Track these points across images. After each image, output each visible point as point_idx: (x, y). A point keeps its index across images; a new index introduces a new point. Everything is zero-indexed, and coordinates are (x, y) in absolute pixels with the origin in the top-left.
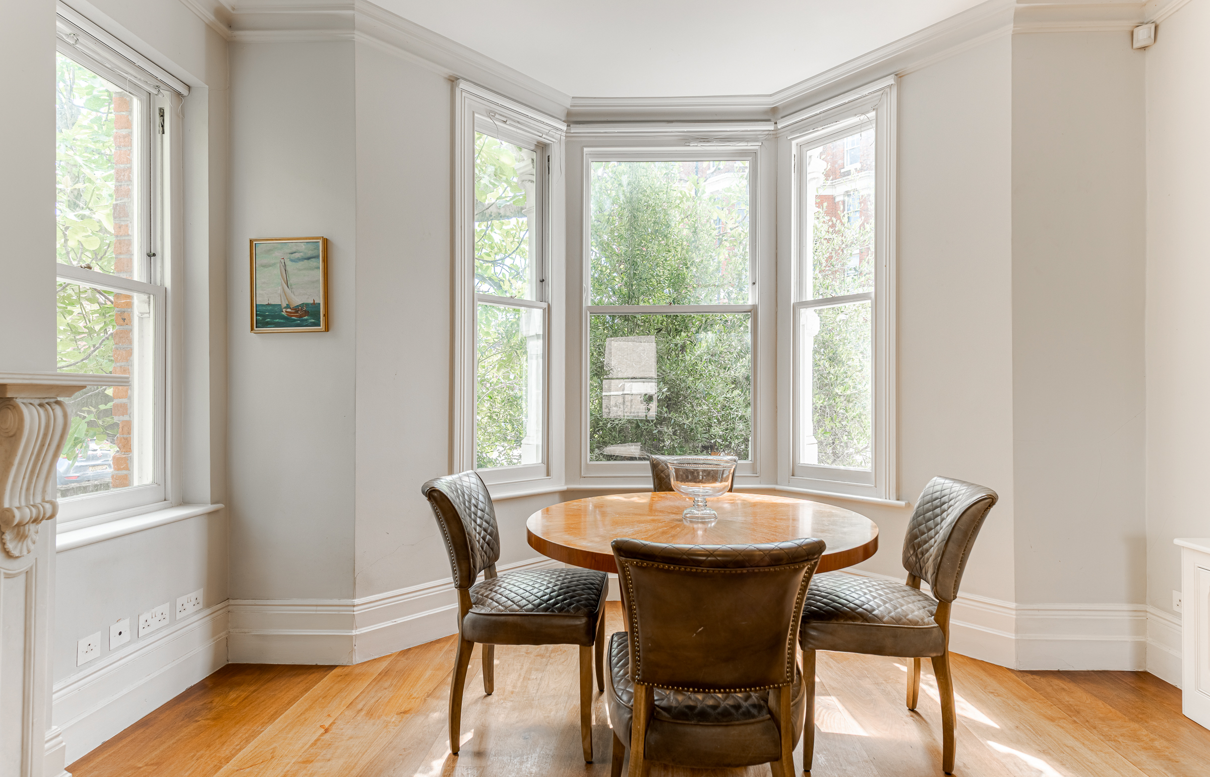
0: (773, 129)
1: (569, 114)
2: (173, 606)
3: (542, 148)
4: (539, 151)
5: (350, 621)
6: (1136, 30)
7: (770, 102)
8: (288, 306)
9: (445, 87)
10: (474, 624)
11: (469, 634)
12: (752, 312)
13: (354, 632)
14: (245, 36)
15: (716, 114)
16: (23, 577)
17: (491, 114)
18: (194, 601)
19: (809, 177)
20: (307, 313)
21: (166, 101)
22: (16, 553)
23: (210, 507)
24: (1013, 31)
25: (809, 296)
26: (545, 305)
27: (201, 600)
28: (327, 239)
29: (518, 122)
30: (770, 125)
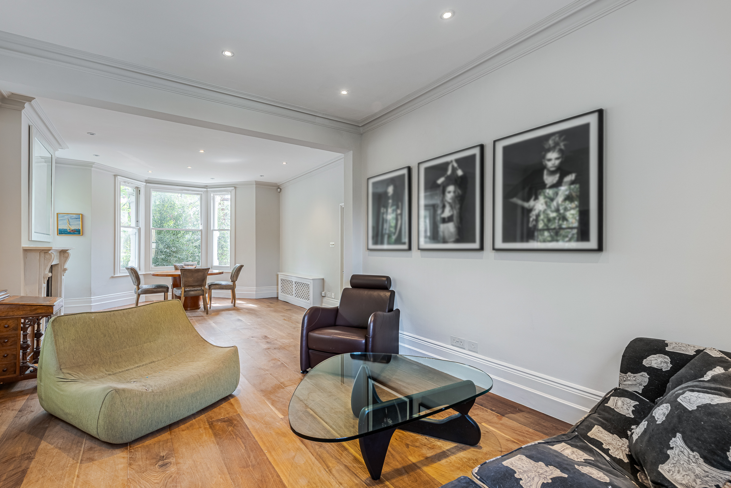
1: (146, 180)
3: (138, 189)
4: (136, 189)
5: (91, 302)
7: (206, 185)
8: (69, 229)
9: (113, 177)
10: (141, 291)
11: (139, 293)
12: (201, 231)
13: (92, 304)
15: (191, 185)
17: (125, 182)
19: (216, 201)
20: (76, 231)
25: (216, 228)
26: (138, 227)
28: (82, 214)
29: (132, 183)
30: (206, 189)
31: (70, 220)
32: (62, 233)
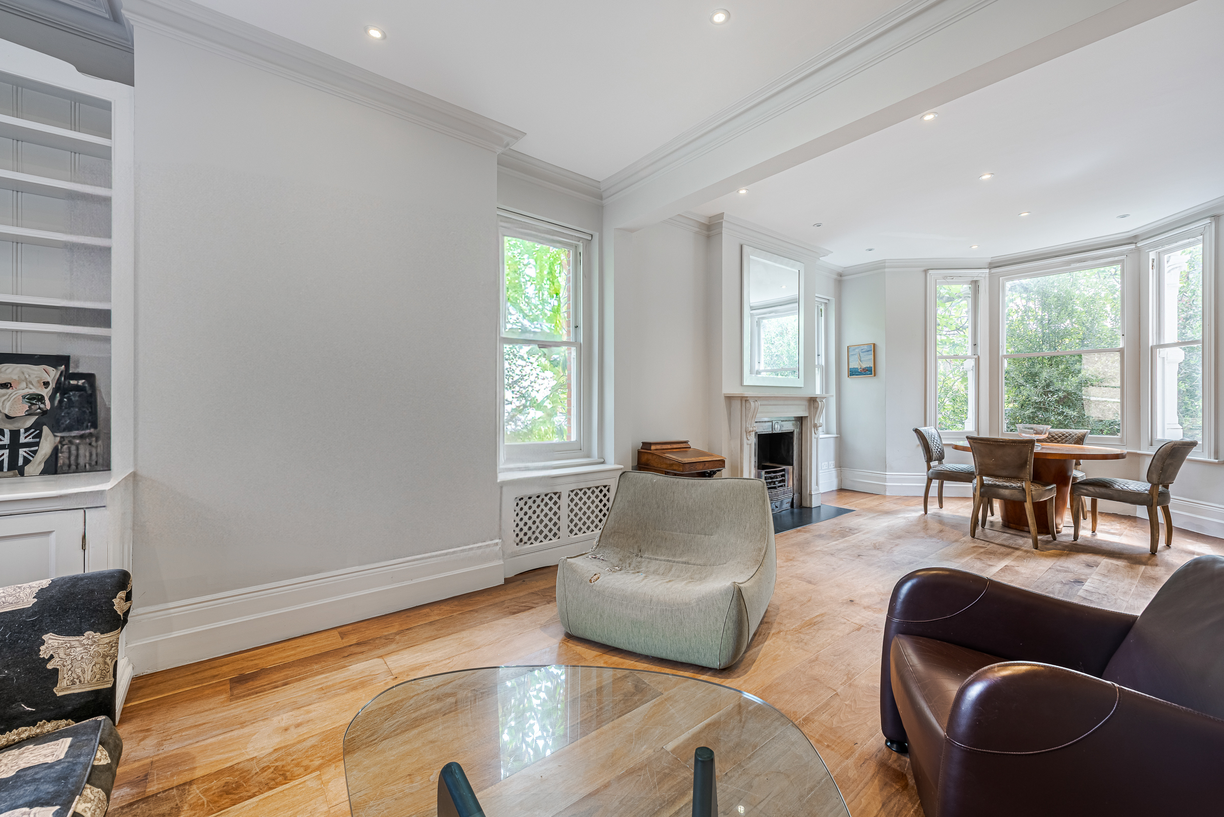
0: (1135, 247)
1: (990, 263)
2: (828, 464)
3: (975, 283)
4: (973, 284)
5: (885, 480)
7: (1133, 234)
8: (860, 368)
9: (923, 275)
10: (932, 473)
11: (930, 476)
12: (1121, 351)
13: (886, 484)
14: (846, 278)
17: (945, 277)
20: (867, 370)
21: (822, 307)
23: (835, 435)
25: (1165, 341)
26: (976, 356)
27: (834, 464)
28: (874, 344)
29: (960, 277)
30: (1133, 246)
31: (862, 355)
32: (853, 373)
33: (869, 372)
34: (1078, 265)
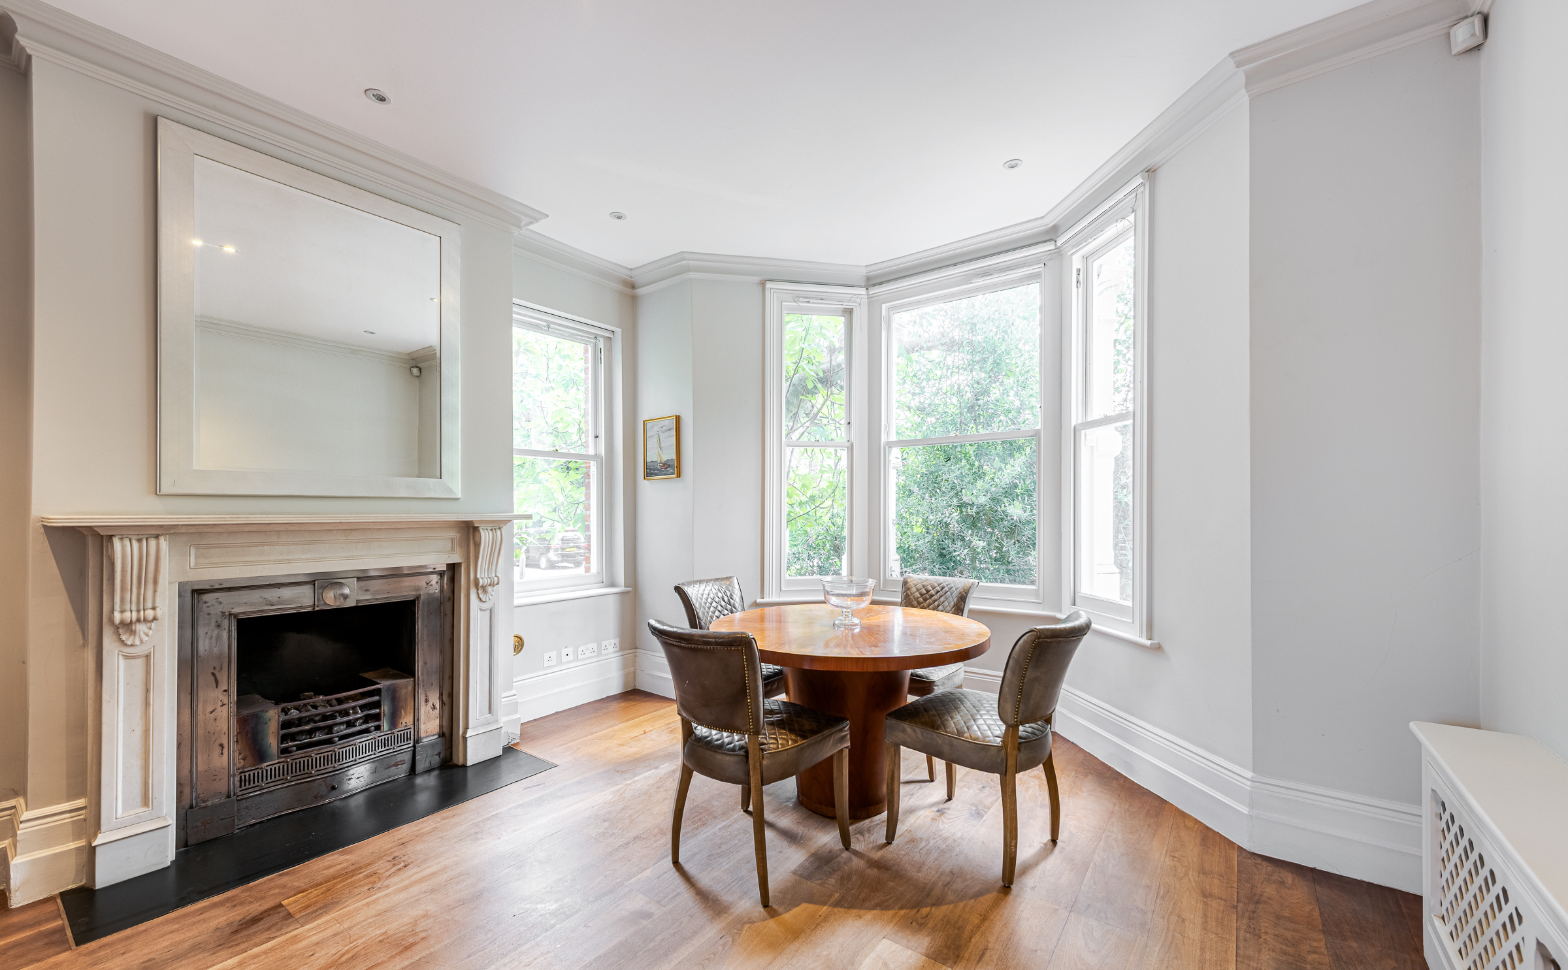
0: (1054, 248)
1: (868, 279)
2: (599, 646)
3: (849, 313)
4: (846, 315)
6: (1452, 31)
7: (1050, 222)
8: (660, 462)
9: (755, 291)
14: (640, 291)
16: (489, 611)
17: (796, 299)
18: (613, 645)
20: (668, 466)
21: (601, 344)
22: (484, 600)
23: (622, 589)
24: (1250, 96)
26: (849, 446)
27: (618, 645)
28: (679, 416)
29: (822, 299)
31: (661, 437)
32: (651, 471)
33: (673, 468)
34: (981, 282)
